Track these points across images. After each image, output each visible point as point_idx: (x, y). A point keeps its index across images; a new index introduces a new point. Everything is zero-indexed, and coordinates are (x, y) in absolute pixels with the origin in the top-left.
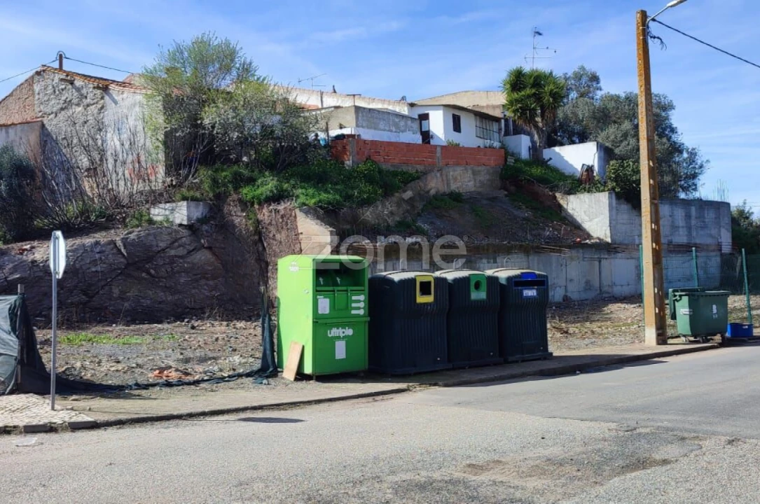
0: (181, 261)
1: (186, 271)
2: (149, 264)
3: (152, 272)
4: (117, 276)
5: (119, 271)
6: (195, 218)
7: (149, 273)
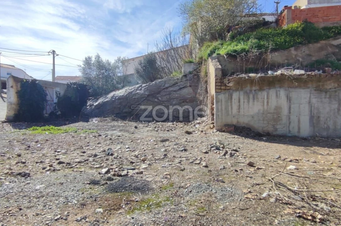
0: (175, 93)
1: (177, 98)
2: (159, 95)
3: (160, 98)
4: (144, 100)
5: (145, 98)
6: (188, 71)
7: (158, 99)
